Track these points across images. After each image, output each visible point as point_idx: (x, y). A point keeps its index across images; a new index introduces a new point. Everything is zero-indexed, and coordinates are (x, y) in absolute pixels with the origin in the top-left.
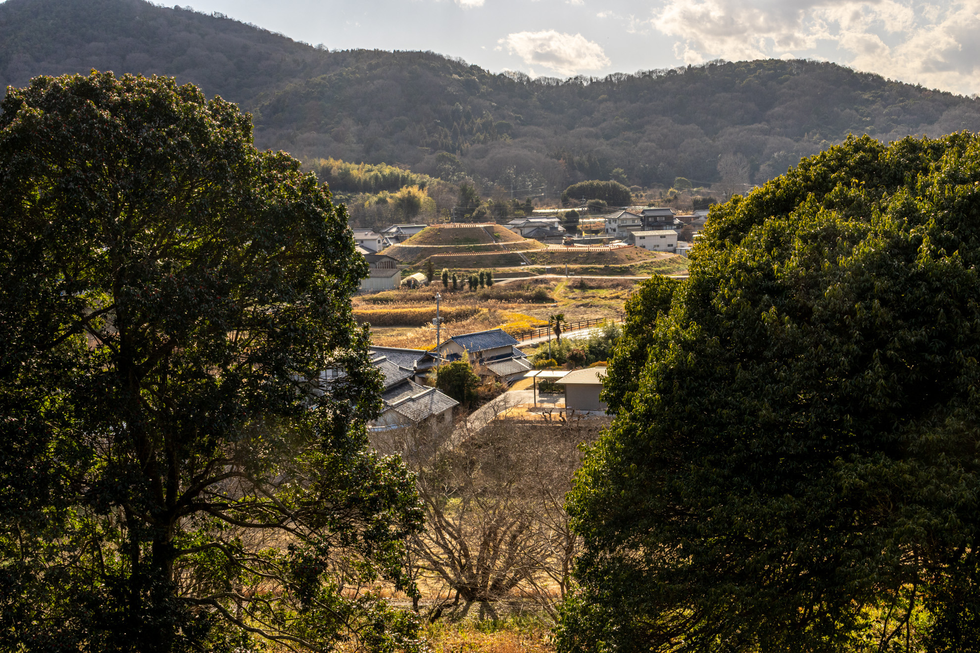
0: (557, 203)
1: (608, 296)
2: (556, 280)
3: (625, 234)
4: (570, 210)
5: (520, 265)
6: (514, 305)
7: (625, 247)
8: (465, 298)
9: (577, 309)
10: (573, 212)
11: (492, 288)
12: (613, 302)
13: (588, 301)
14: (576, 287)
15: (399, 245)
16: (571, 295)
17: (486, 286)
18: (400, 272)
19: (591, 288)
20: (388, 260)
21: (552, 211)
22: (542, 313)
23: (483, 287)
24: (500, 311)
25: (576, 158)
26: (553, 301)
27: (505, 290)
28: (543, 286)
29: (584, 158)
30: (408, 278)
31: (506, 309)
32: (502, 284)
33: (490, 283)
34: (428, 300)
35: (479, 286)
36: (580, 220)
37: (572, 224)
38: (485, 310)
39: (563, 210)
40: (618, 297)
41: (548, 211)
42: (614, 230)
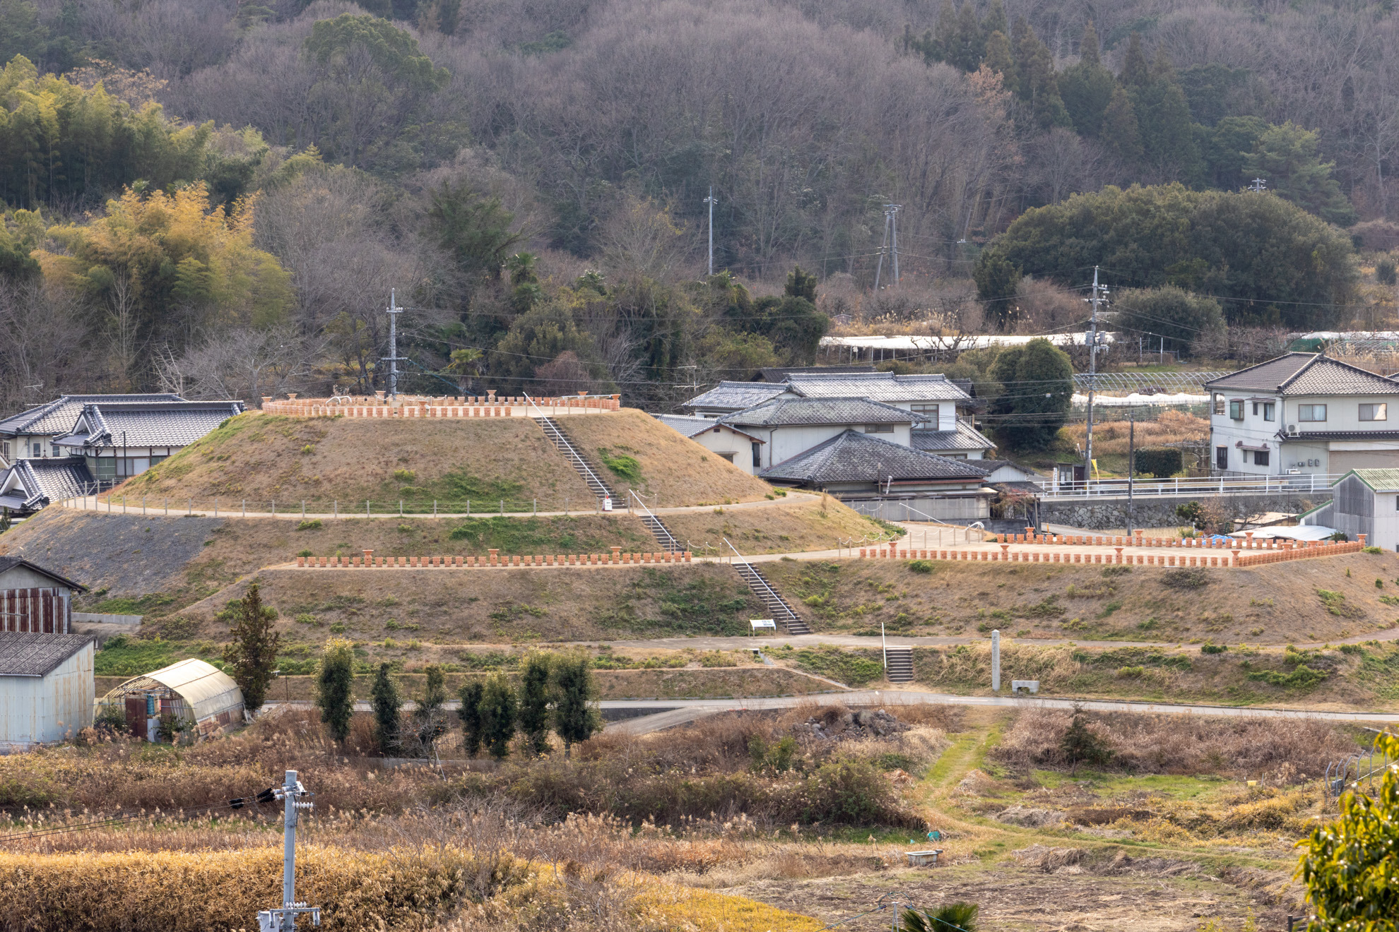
0: (949, 306)
1: (1220, 814)
2: (937, 716)
3: (1320, 479)
4: (1020, 340)
5: (743, 630)
6: (705, 848)
7: (1312, 551)
8: (441, 798)
9: (1047, 882)
10: (1040, 353)
11: (591, 754)
12: (1241, 847)
13: (1108, 834)
14: (1043, 760)
15: (91, 503)
16: (1017, 806)
17: (554, 739)
18: (88, 654)
19: (1127, 765)
20: (27, 582)
21: (924, 342)
22: (858, 898)
23: (540, 747)
24: (627, 877)
25: (1062, 63)
26: (915, 828)
27: (659, 765)
28: (866, 746)
29: (1109, 64)
30: (134, 685)
31: (662, 866)
32: (645, 731)
33: (576, 729)
34: (236, 805)
35: (519, 738)
36: (1078, 399)
37: (1034, 418)
38: (548, 873)
39: (983, 341)
40: (1271, 821)
41: (901, 342)
42: (1262, 457)
